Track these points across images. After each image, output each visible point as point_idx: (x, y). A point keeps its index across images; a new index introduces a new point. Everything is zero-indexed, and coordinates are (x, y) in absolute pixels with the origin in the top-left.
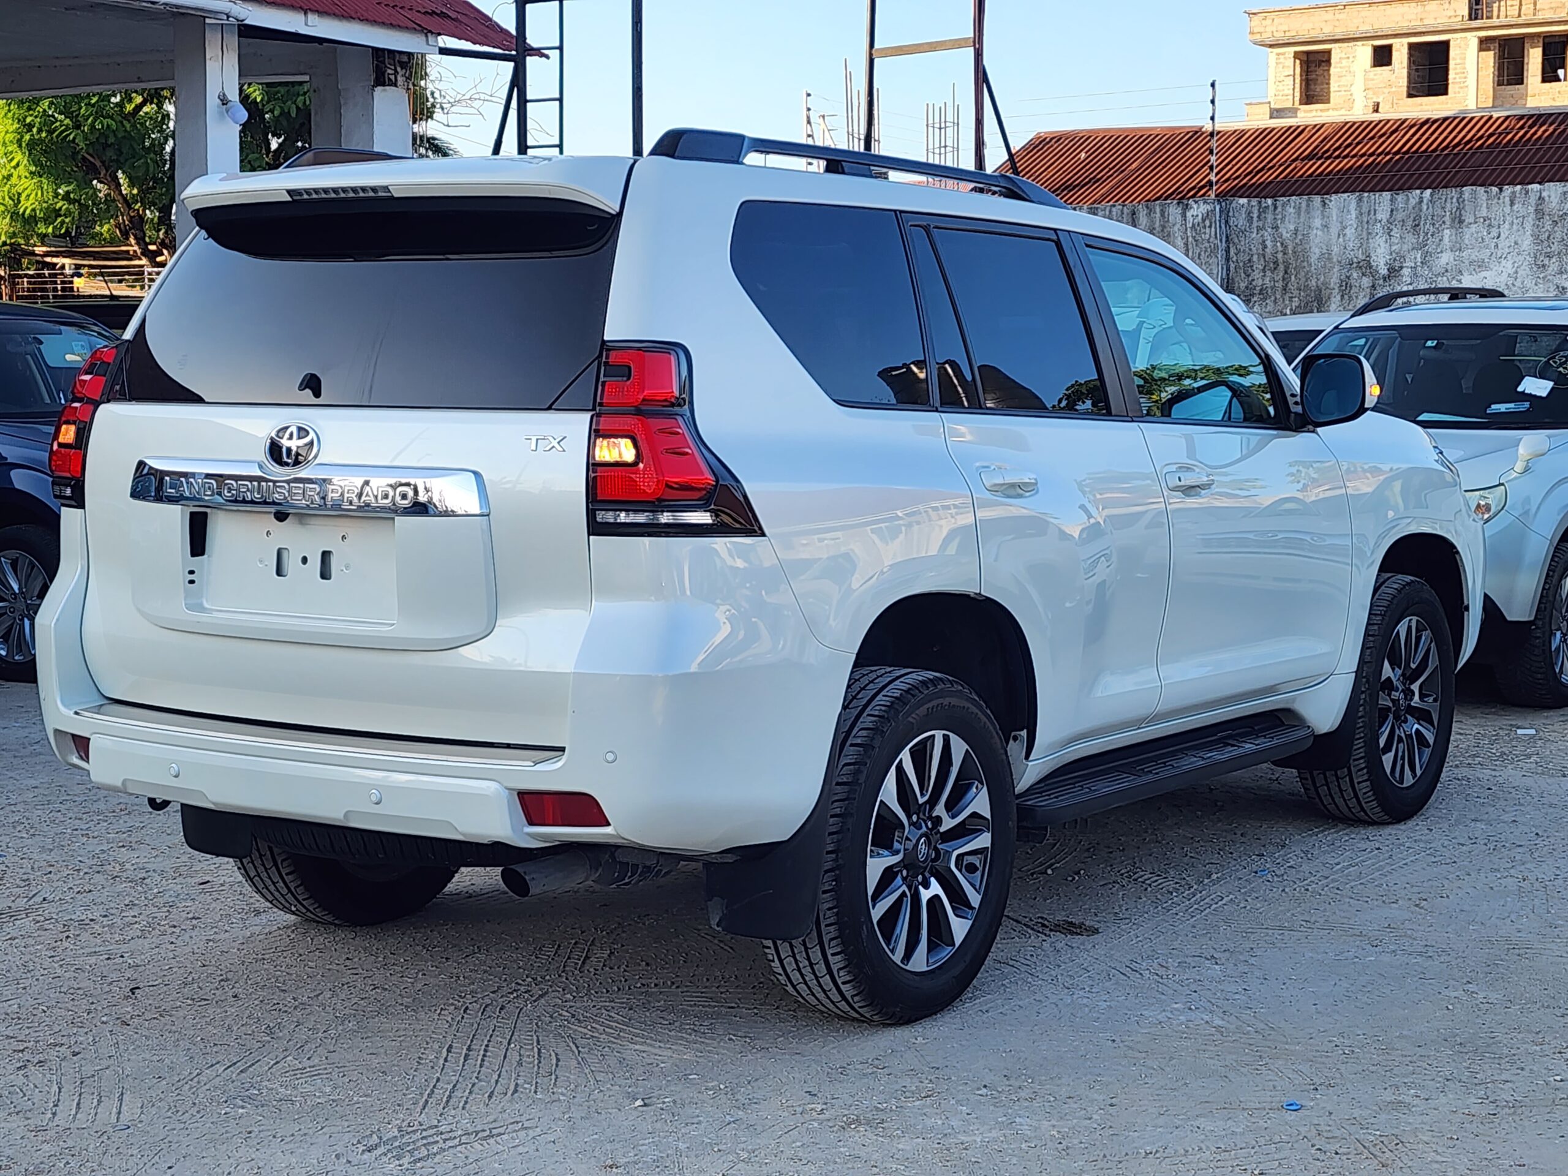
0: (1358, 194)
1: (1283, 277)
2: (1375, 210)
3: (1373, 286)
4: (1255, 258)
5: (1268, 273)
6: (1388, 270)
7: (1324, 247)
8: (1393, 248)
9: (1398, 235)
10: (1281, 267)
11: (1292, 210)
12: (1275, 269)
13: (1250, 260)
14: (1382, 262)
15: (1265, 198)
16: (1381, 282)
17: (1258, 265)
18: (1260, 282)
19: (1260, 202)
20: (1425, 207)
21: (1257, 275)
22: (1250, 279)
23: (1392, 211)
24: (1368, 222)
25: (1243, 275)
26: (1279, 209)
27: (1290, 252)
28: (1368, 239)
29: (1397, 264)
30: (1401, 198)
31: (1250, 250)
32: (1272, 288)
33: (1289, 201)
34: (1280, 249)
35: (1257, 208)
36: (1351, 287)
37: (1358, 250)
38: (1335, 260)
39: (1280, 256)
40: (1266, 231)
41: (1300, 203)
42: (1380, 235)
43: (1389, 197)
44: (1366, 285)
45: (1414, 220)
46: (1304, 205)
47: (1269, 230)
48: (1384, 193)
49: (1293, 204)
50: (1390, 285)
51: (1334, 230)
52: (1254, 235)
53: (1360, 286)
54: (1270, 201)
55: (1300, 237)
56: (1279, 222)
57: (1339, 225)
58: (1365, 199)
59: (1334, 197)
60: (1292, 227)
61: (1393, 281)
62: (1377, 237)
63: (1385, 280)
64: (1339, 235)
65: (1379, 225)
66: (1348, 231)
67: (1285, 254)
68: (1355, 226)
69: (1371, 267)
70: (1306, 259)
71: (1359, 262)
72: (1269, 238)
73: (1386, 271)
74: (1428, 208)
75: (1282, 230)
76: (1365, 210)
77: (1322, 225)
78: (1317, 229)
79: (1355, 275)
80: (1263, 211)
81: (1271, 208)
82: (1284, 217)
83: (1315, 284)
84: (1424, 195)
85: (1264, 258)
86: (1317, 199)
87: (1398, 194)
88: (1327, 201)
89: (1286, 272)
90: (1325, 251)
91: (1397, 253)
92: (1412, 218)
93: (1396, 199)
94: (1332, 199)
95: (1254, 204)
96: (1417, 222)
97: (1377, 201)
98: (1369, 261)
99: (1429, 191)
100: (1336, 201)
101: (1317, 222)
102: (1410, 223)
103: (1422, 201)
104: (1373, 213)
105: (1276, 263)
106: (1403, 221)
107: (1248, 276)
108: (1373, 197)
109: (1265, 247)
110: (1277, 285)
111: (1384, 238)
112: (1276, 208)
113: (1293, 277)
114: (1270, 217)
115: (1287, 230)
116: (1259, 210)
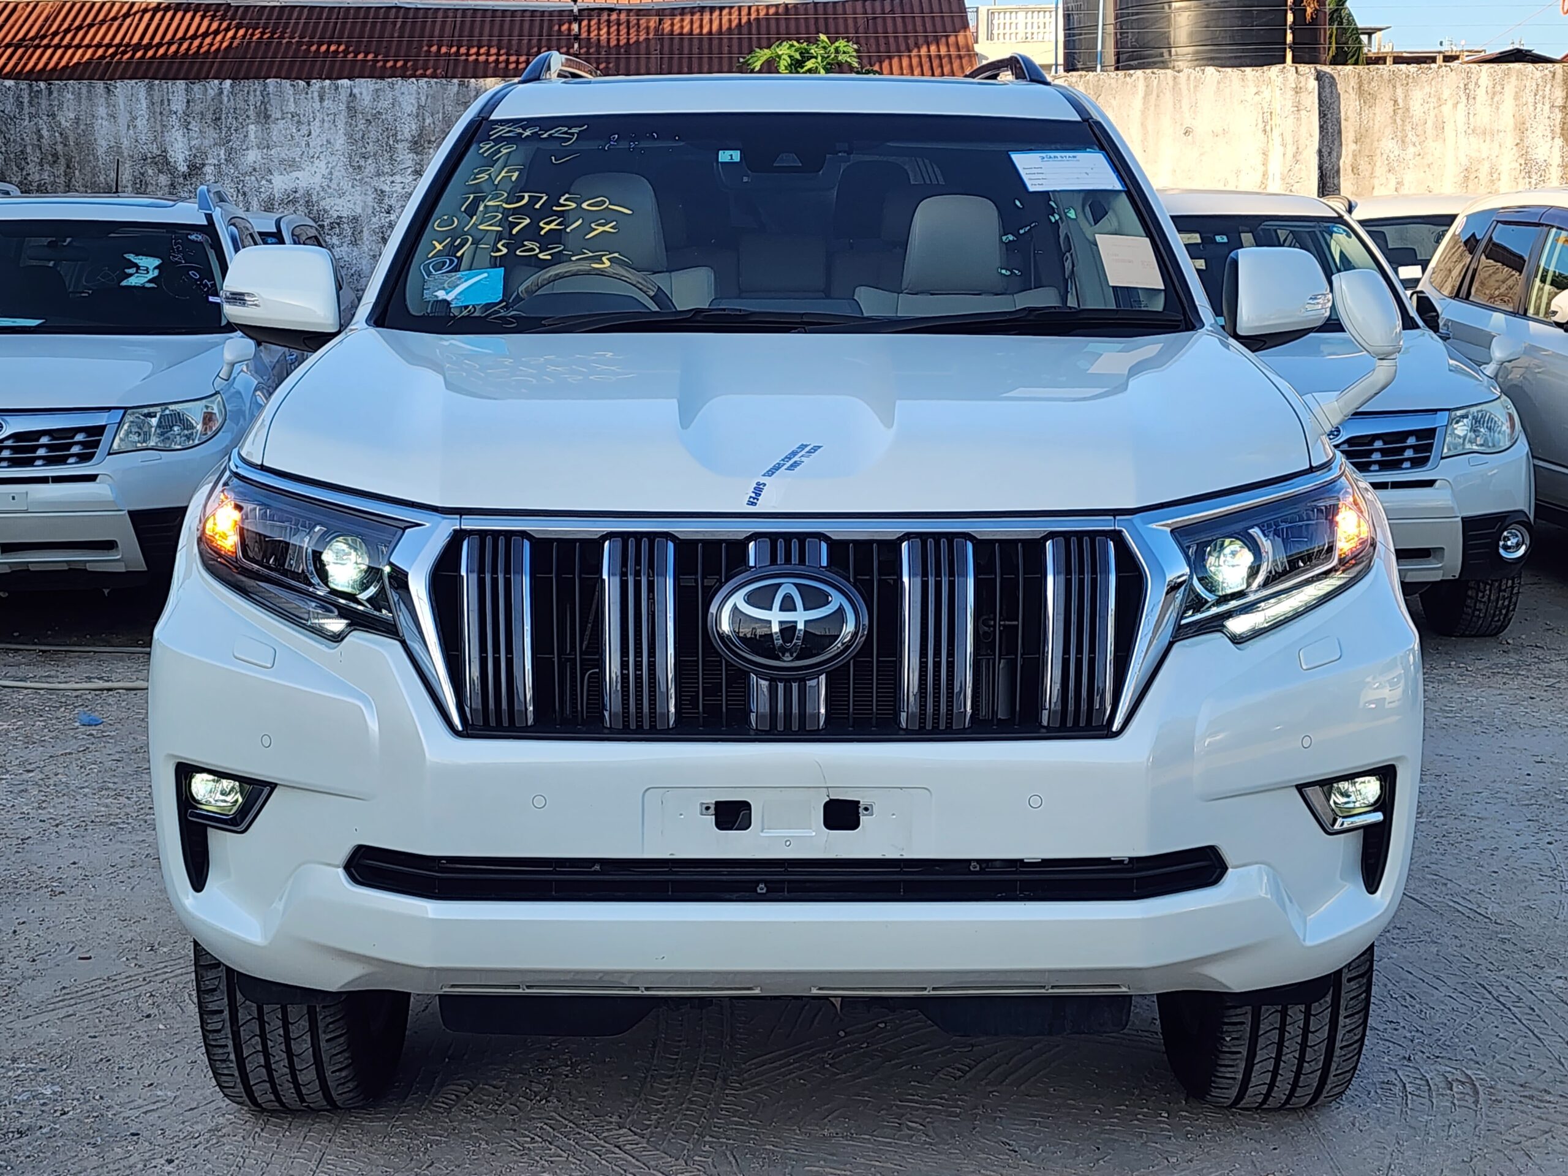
0: (147, 81)
1: (65, 172)
2: (169, 100)
3: (172, 185)
4: (29, 149)
5: (47, 167)
6: (188, 166)
7: (112, 139)
8: (193, 143)
9: (197, 129)
10: (62, 161)
11: (70, 96)
12: (55, 162)
13: (22, 152)
14: (181, 158)
15: (36, 81)
16: (181, 180)
17: (34, 157)
18: (37, 177)
19: (30, 85)
20: (226, 99)
21: (32, 168)
22: (24, 173)
23: (188, 102)
24: (161, 113)
25: (15, 168)
26: (55, 94)
27: (72, 143)
28: (162, 132)
29: (198, 161)
30: (197, 87)
31: (23, 139)
32: (53, 184)
33: (65, 85)
34: (59, 139)
35: (27, 92)
36: (146, 185)
37: (152, 143)
38: (125, 154)
39: (59, 147)
40: (41, 118)
41: (80, 89)
42: (176, 127)
43: (184, 86)
44: (164, 183)
45: (214, 113)
46: (84, 90)
47: (45, 118)
48: (178, 82)
49: (71, 89)
50: (191, 184)
51: (123, 119)
52: (26, 123)
53: (157, 185)
54: (42, 85)
55: (82, 127)
56: (56, 109)
57: (128, 115)
58: (156, 88)
59: (119, 83)
60: (72, 116)
61: (194, 180)
62: (174, 130)
63: (185, 178)
64: (129, 126)
65: (174, 116)
66: (138, 123)
67: (65, 145)
68: (147, 117)
69: (168, 163)
70: (92, 151)
71: (154, 158)
72: (44, 126)
73: (186, 168)
74: (229, 100)
75: (60, 118)
76: (156, 99)
77: (108, 115)
78: (102, 118)
79: (150, 172)
80: (35, 95)
81: (45, 92)
82: (60, 105)
83: (103, 181)
84: (223, 86)
85: (40, 149)
86: (100, 85)
87: (194, 83)
88: (111, 88)
89: (68, 167)
90: (112, 144)
91: (197, 149)
92: (211, 111)
93: (192, 89)
94: (117, 85)
95: (23, 87)
96: (218, 116)
97: (170, 90)
98: (165, 157)
99: (228, 82)
100: (122, 88)
101: (102, 111)
102: (209, 116)
103: (221, 93)
104: (166, 103)
105: (55, 156)
106: (202, 113)
107: (22, 169)
108: (165, 86)
109: (41, 137)
110: (57, 180)
111: (181, 132)
112: (50, 93)
113: (77, 172)
114: (44, 103)
115: (66, 118)
116: (30, 94)
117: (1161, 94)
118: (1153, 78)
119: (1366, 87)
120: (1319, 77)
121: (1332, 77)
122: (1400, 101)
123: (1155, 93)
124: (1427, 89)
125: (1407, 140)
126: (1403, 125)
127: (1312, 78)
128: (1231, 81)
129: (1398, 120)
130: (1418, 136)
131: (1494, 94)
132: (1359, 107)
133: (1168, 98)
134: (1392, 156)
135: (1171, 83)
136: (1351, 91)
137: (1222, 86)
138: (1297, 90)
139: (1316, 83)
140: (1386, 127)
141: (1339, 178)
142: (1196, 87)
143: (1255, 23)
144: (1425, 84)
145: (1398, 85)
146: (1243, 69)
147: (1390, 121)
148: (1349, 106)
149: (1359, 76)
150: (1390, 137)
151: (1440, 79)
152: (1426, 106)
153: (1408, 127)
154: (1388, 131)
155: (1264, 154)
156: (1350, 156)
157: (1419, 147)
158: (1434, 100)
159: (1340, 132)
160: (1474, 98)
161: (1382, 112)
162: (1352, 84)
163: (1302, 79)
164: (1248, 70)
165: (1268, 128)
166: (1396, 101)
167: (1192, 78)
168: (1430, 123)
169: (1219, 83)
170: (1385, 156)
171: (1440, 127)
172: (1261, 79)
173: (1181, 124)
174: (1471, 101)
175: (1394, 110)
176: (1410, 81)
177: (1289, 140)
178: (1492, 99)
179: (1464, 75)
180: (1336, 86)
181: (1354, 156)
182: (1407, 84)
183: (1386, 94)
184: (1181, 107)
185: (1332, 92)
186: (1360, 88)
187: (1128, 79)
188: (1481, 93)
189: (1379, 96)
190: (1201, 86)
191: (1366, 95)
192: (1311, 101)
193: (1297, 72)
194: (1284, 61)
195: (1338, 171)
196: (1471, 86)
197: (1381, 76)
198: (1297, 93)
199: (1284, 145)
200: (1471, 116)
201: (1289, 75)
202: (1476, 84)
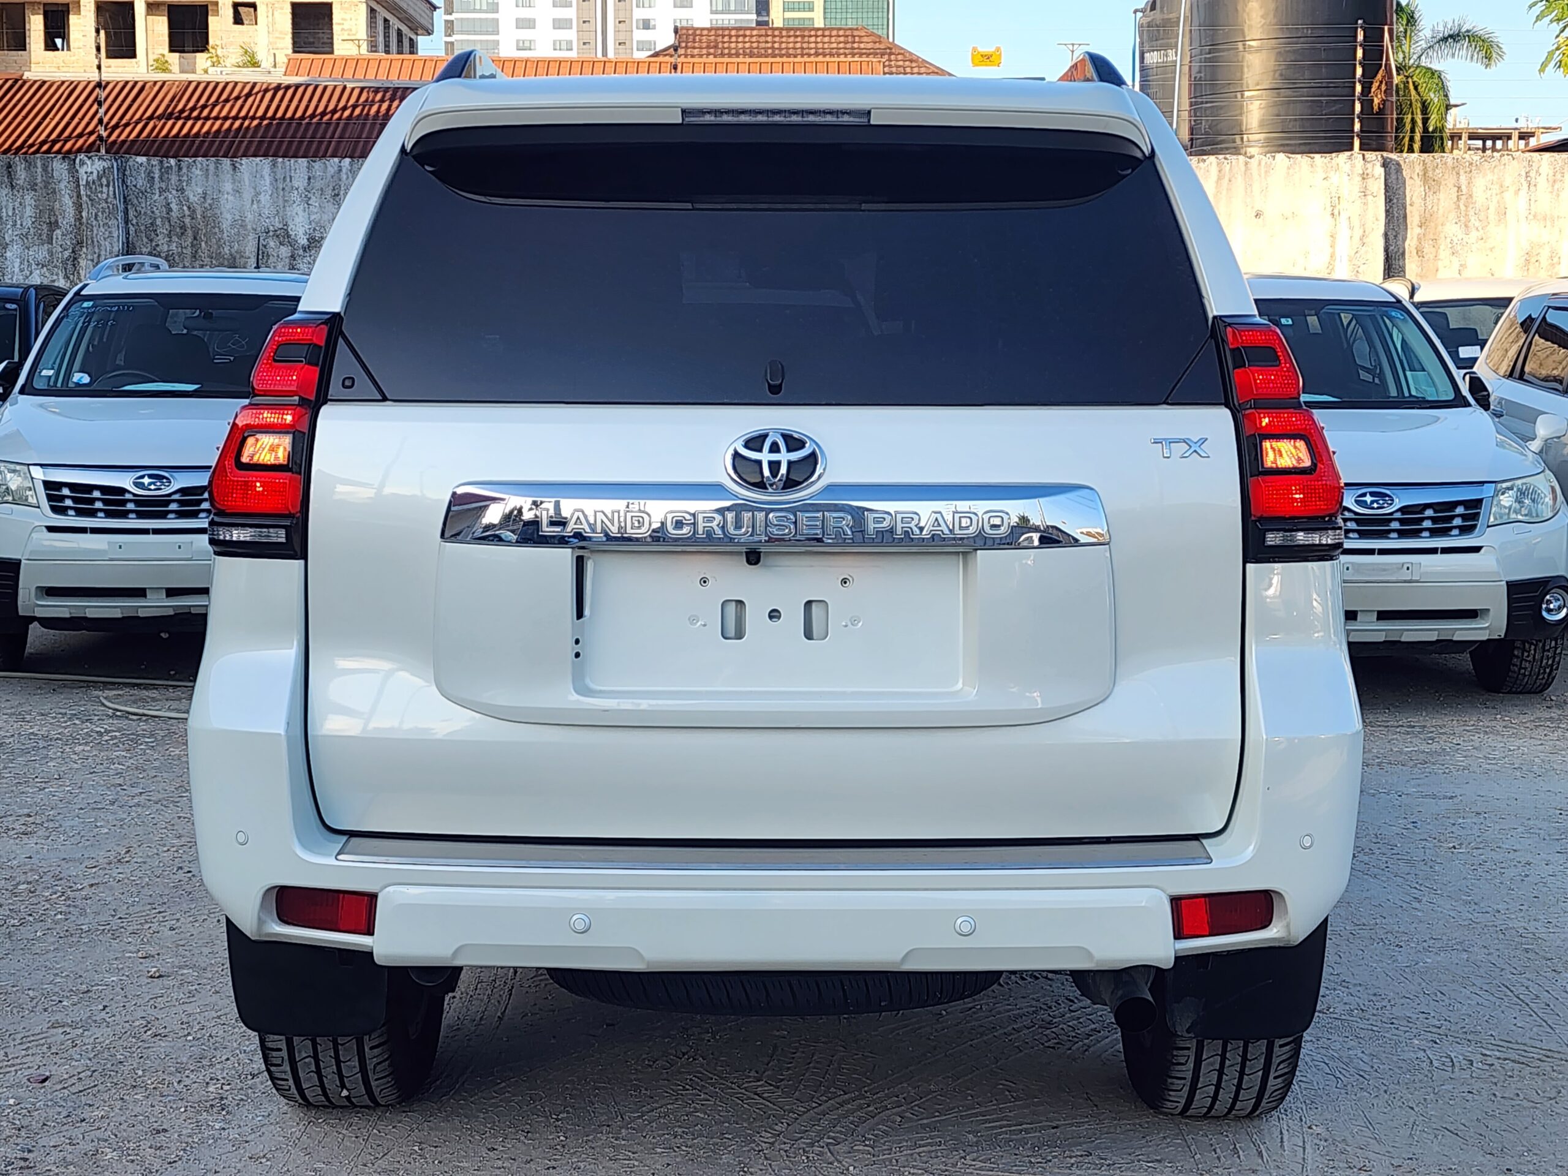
0: (271, 159)
1: (192, 243)
2: (291, 177)
3: (292, 256)
4: (159, 222)
5: (175, 238)
6: (308, 239)
7: (237, 213)
8: (312, 217)
9: (317, 204)
10: (190, 232)
11: (198, 172)
12: (182, 234)
13: (152, 224)
14: (301, 231)
15: (167, 157)
16: (301, 252)
17: (163, 230)
18: (165, 248)
19: (161, 162)
20: (344, 177)
21: (161, 240)
22: (154, 244)
23: (309, 178)
24: (283, 189)
25: (145, 240)
26: (184, 170)
27: (199, 217)
28: (284, 207)
29: (318, 235)
30: (318, 165)
31: (153, 212)
32: (180, 254)
33: (194, 161)
34: (187, 212)
35: (158, 167)
36: (268, 256)
37: (274, 217)
38: (249, 227)
39: (187, 220)
40: (171, 193)
41: (208, 165)
42: (297, 203)
43: (305, 164)
44: (285, 255)
45: (334, 190)
46: (212, 167)
47: (174, 192)
48: (300, 160)
49: (199, 166)
50: (310, 256)
51: (247, 195)
52: (157, 197)
53: (278, 256)
54: (172, 161)
55: (209, 201)
56: (185, 184)
57: (252, 190)
58: (279, 165)
59: (244, 160)
60: (200, 191)
61: (313, 252)
62: (295, 205)
63: (305, 251)
64: (253, 201)
65: (296, 192)
66: (262, 197)
67: (193, 219)
68: (270, 192)
69: (289, 236)
70: (217, 224)
71: (276, 231)
72: (173, 200)
73: (306, 240)
74: (348, 178)
75: (189, 193)
76: (279, 176)
77: (234, 190)
78: (228, 193)
79: (272, 244)
80: (165, 171)
81: (175, 169)
82: (190, 180)
83: (228, 252)
84: (342, 164)
85: (169, 221)
86: (226, 162)
87: (315, 161)
88: (237, 165)
89: (195, 238)
90: (237, 217)
91: (317, 223)
92: (331, 187)
93: (313, 167)
94: (243, 162)
95: (154, 163)
96: (336, 192)
97: (293, 168)
98: (286, 230)
99: (348, 160)
100: (247, 164)
101: (228, 187)
102: (329, 192)
103: (340, 171)
104: (288, 180)
105: (183, 228)
106: (322, 189)
107: (151, 241)
108: (288, 163)
109: (170, 210)
110: (185, 251)
111: (302, 206)
112: (180, 169)
113: (203, 244)
114: (174, 178)
115: (194, 193)
116: (160, 170)
117: (1233, 179)
118: (1226, 164)
119: (1430, 174)
120: (1385, 164)
121: (1398, 164)
122: (1463, 187)
123: (1227, 179)
124: (1490, 176)
125: (1470, 224)
126: (1466, 211)
127: (1378, 165)
128: (1300, 167)
129: (1462, 207)
130: (1480, 221)
131: (1554, 181)
132: (1423, 193)
133: (1239, 181)
134: (1455, 241)
135: (1243, 168)
136: (1416, 177)
137: (1291, 171)
138: (1364, 177)
139: (1382, 169)
140: (1450, 212)
141: (1404, 260)
142: (1266, 172)
143: (1324, 112)
144: (1488, 172)
145: (1462, 172)
146: (1312, 155)
147: (1454, 206)
148: (1414, 191)
149: (1424, 164)
150: (1454, 221)
151: (1502, 167)
152: (1489, 192)
153: (1471, 213)
154: (1452, 216)
155: (1332, 236)
156: (1415, 239)
157: (1482, 231)
158: (1497, 187)
159: (1405, 217)
160: (1535, 185)
161: (1445, 198)
162: (1417, 171)
163: (1369, 166)
164: (1317, 156)
165: (1336, 212)
166: (1459, 188)
167: (1263, 163)
168: (1492, 210)
169: (1289, 168)
170: (1449, 240)
171: (1503, 213)
172: (1329, 165)
173: (1253, 208)
174: (1532, 188)
175: (1458, 196)
176: (1474, 168)
177: (1356, 222)
178: (1553, 186)
179: (1525, 164)
180: (1402, 173)
181: (1419, 239)
182: (1471, 171)
183: (1451, 180)
184: (1252, 192)
185: (1398, 178)
186: (1425, 174)
187: (1201, 164)
188: (1542, 182)
189: (1443, 183)
190: (1272, 171)
191: (1431, 181)
192: (1377, 186)
193: (1364, 159)
194: (1351, 149)
195: (1403, 254)
196: (1533, 174)
197: (1446, 164)
198: (1364, 179)
199: (1351, 228)
200: (1532, 202)
201: (1356, 161)
202: (1537, 172)
